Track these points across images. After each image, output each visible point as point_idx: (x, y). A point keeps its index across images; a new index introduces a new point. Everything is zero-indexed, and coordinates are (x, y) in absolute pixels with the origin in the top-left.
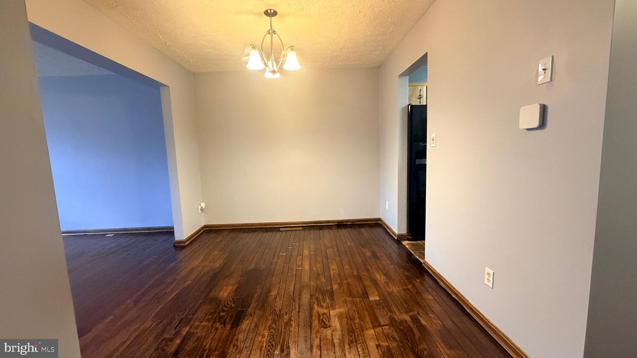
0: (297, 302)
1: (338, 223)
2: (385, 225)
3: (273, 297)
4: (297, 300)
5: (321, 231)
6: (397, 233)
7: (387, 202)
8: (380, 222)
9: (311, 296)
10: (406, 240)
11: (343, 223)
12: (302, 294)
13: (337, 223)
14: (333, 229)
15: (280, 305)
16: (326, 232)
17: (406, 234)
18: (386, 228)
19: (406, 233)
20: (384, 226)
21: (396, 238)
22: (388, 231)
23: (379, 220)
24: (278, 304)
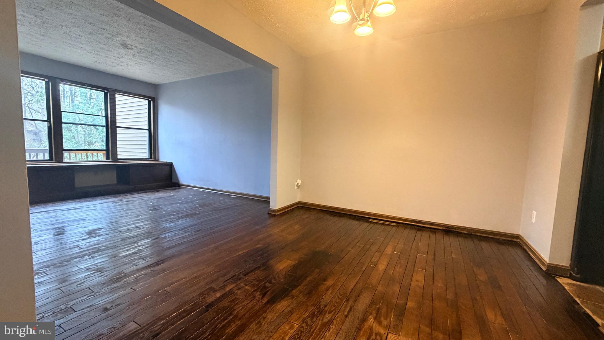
0: (350, 304)
1: (447, 229)
2: (527, 246)
3: (326, 287)
4: (351, 301)
5: (419, 234)
6: (548, 262)
7: (534, 211)
8: (519, 240)
9: (372, 303)
10: (567, 277)
11: (454, 230)
12: (361, 296)
13: (445, 228)
14: (436, 234)
15: (329, 299)
16: (426, 235)
17: (568, 267)
18: (528, 250)
19: (568, 265)
20: (525, 247)
21: (544, 269)
22: (531, 255)
23: (518, 237)
24: (327, 297)
